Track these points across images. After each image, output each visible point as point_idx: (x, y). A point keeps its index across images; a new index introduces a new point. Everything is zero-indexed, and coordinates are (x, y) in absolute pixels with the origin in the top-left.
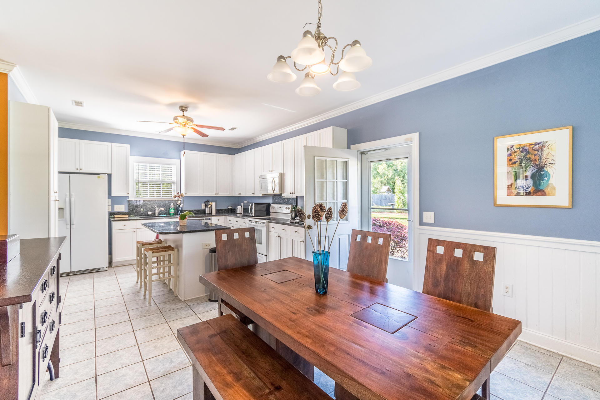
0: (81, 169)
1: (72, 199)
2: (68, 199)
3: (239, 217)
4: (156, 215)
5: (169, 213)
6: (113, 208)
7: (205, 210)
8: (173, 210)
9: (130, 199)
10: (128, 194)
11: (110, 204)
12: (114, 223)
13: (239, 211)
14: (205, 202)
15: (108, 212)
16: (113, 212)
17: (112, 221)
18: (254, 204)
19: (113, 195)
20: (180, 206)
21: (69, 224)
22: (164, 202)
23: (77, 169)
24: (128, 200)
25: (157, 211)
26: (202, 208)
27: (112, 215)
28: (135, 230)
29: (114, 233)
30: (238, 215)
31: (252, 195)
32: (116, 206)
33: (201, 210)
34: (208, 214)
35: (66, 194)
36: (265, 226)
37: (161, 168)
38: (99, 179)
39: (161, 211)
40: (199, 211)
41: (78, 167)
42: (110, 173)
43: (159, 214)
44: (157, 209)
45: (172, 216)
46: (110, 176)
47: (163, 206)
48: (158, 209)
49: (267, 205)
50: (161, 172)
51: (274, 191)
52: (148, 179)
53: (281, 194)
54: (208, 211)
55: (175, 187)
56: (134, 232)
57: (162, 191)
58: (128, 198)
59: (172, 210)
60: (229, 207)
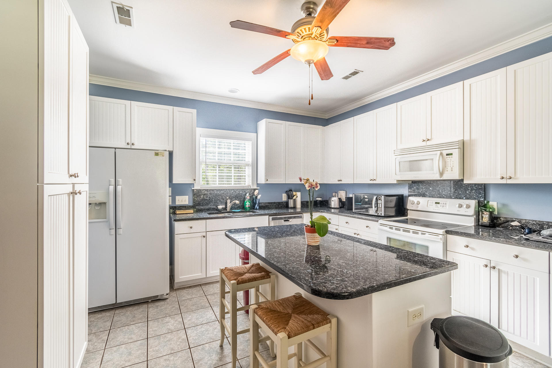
0: (133, 144)
1: (119, 188)
2: (112, 188)
3: (334, 213)
4: (228, 210)
5: (244, 207)
6: (174, 200)
7: (287, 203)
8: (249, 204)
9: (196, 187)
10: (194, 180)
11: (171, 195)
12: (177, 225)
13: (335, 205)
14: (286, 192)
15: (169, 205)
16: (174, 205)
17: (175, 220)
18: (383, 197)
19: (174, 182)
20: (258, 197)
21: (114, 228)
22: (237, 192)
23: (128, 144)
24: (193, 188)
25: (229, 205)
26: (283, 200)
27: (174, 209)
28: (204, 234)
29: (177, 238)
30: (333, 210)
31: (372, 182)
32: (177, 198)
33: (282, 202)
34: (291, 208)
35: (109, 180)
36: (440, 240)
37: (232, 145)
38: (156, 156)
39: (235, 204)
40: (279, 203)
41: (128, 141)
42: (171, 150)
43: (231, 209)
44: (229, 201)
45: (248, 212)
46: (171, 154)
47: (237, 197)
48: (231, 202)
49: (397, 198)
50: (232, 151)
51: (441, 174)
52: (217, 159)
53: (462, 180)
54: (291, 204)
55: (251, 170)
56: (204, 237)
57: (234, 176)
58: (192, 186)
59: (248, 202)
60: (318, 199)
